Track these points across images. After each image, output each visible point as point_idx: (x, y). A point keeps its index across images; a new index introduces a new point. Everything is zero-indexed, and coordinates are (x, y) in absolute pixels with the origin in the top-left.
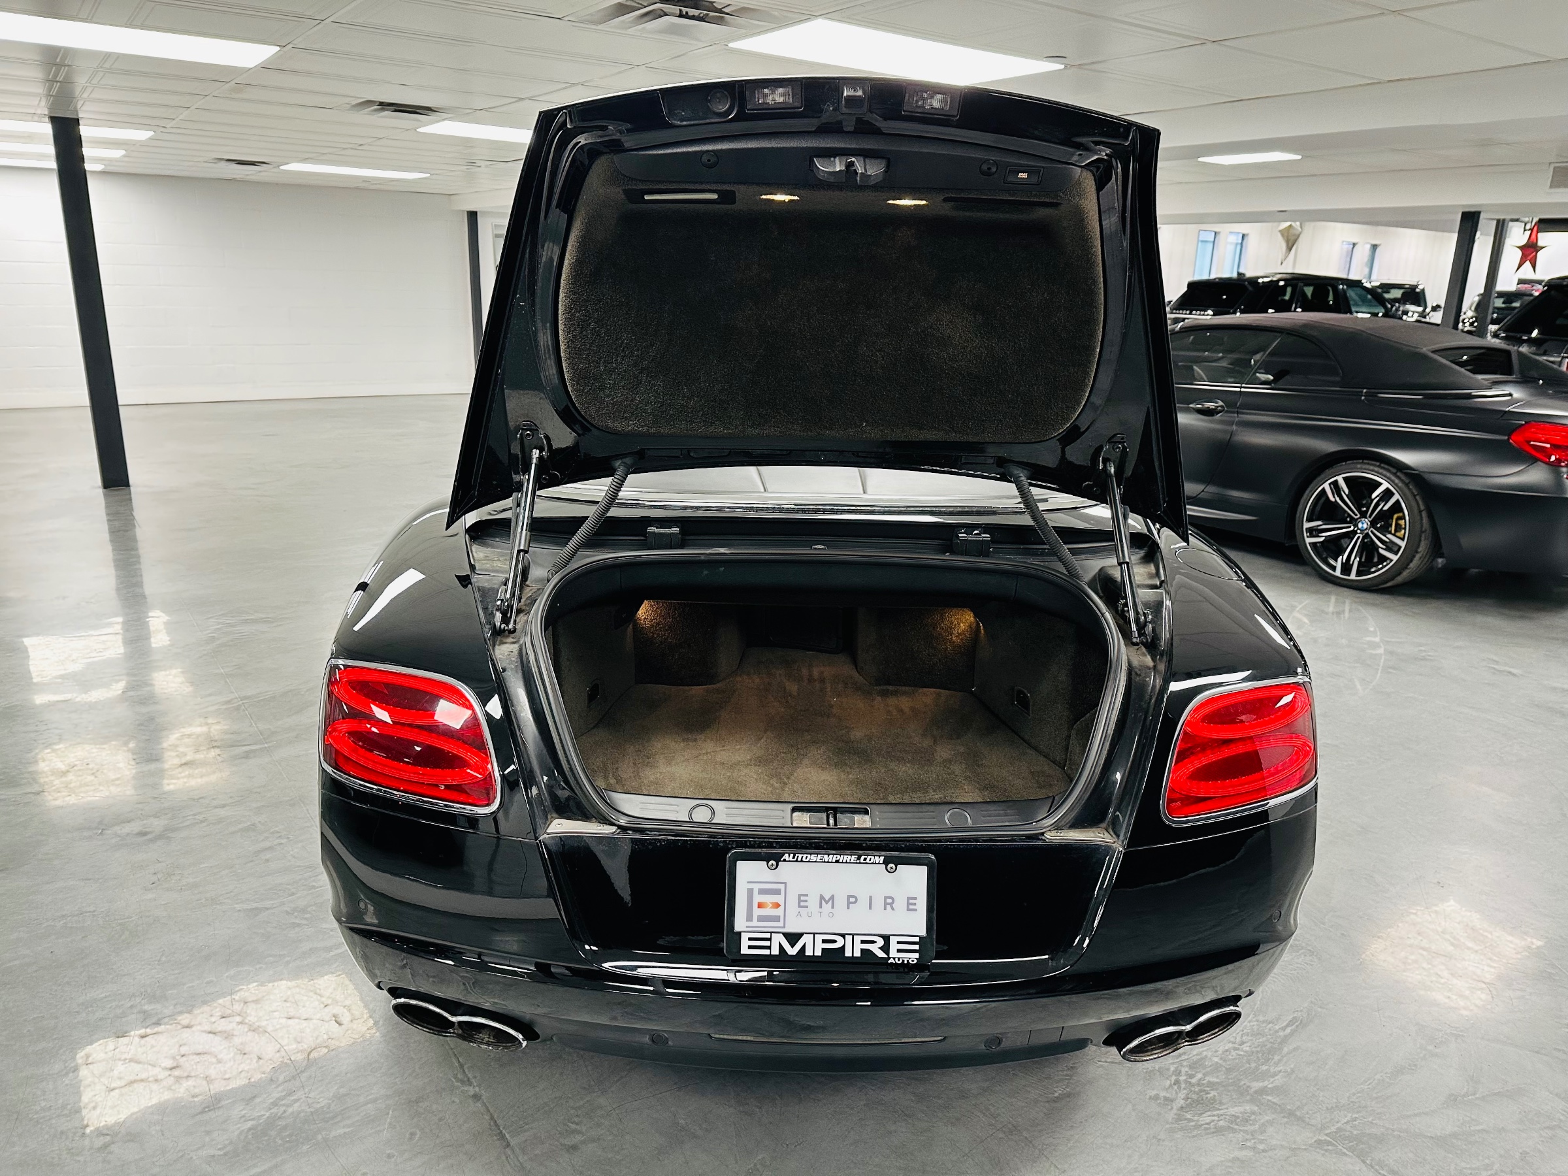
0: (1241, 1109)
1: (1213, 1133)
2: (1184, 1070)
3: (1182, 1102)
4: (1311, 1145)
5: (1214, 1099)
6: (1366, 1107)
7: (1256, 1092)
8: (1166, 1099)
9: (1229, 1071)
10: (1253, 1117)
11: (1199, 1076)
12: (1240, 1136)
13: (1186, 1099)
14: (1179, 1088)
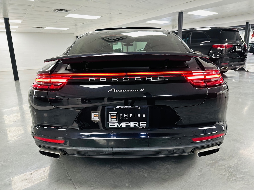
0: (242, 176)
1: (237, 181)
2: (227, 168)
3: (228, 175)
5: (235, 174)
7: (244, 172)
8: (224, 175)
9: (236, 168)
10: (245, 177)
11: (230, 169)
12: (243, 182)
13: (229, 174)
14: (227, 172)
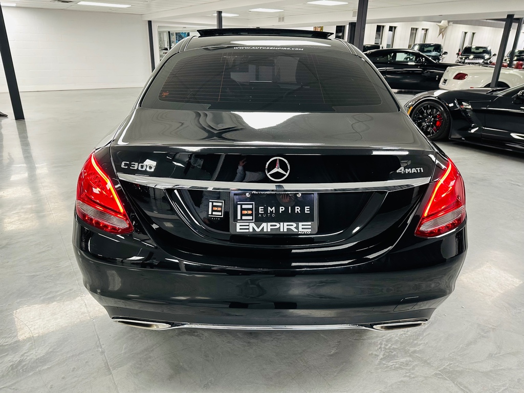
0: (405, 359)
1: (393, 370)
3: (382, 356)
4: (433, 375)
5: (395, 355)
6: (456, 358)
7: (412, 352)
8: (376, 355)
10: (410, 363)
12: (404, 371)
